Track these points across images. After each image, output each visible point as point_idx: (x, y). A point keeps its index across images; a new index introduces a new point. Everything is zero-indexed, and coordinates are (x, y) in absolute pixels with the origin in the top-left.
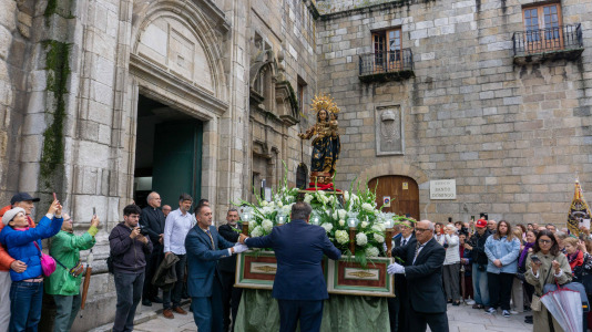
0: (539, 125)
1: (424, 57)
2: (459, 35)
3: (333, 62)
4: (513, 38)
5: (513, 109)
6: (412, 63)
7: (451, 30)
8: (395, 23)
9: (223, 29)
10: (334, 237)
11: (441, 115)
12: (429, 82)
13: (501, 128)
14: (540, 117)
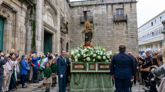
0: (118, 35)
1: (95, 19)
2: (103, 14)
3: (74, 18)
4: (114, 16)
5: (113, 31)
6: (92, 20)
7: (101, 13)
8: (89, 10)
9: (56, 13)
10: (97, 57)
11: (99, 32)
12: (96, 24)
13: (111, 35)
14: (119, 33)
